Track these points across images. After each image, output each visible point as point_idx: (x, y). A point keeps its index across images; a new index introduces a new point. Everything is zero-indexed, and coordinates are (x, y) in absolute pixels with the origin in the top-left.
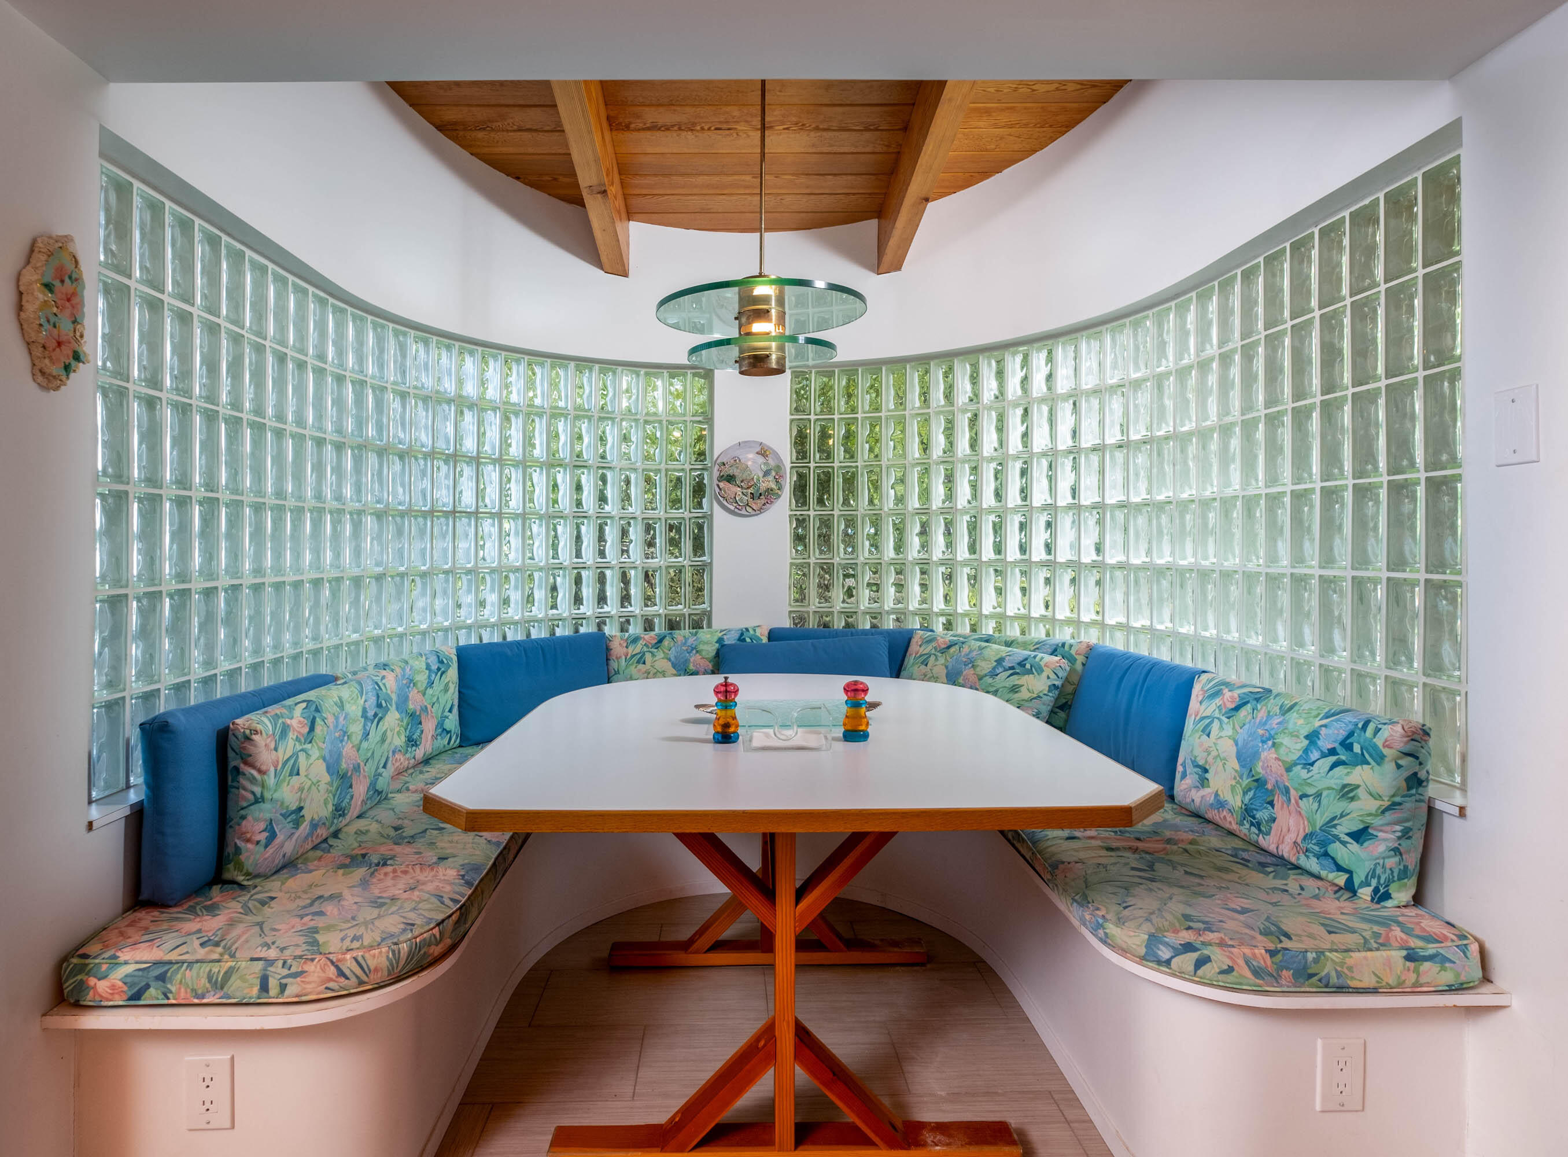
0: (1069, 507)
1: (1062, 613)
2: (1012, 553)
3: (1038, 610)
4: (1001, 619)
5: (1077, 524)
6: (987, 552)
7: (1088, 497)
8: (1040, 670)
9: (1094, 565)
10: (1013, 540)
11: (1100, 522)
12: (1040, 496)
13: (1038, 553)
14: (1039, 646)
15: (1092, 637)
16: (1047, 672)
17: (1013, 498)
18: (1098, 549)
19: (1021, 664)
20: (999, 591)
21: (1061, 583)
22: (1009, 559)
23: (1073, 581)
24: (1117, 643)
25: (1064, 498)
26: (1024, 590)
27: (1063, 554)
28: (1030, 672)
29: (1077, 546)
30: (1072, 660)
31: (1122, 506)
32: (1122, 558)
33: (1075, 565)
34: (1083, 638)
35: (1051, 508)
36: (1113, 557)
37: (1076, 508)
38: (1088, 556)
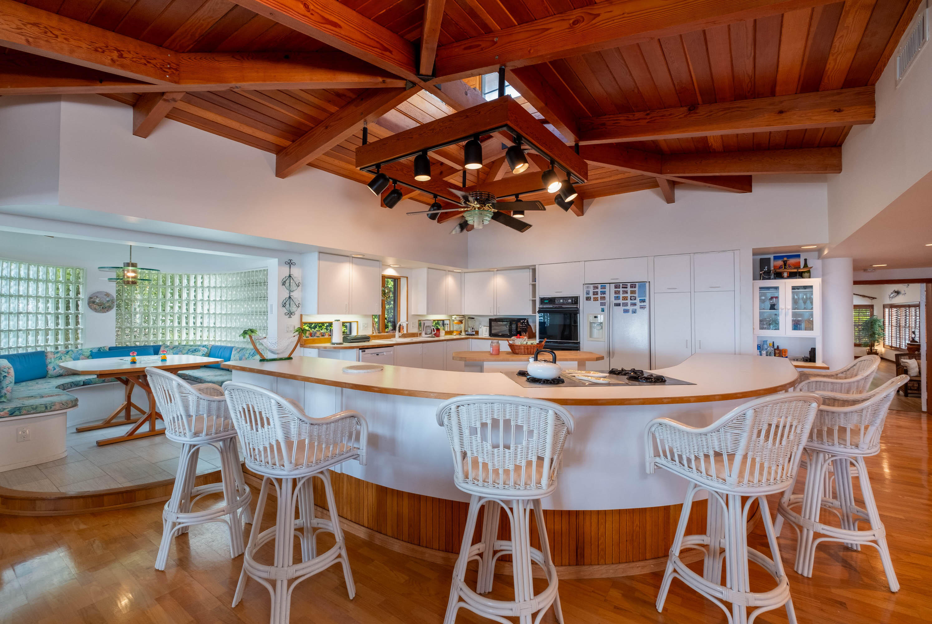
0: (207, 314)
1: (205, 338)
2: (191, 324)
3: (198, 338)
4: (187, 341)
5: (209, 317)
6: (184, 324)
7: (212, 311)
8: (200, 351)
9: (213, 327)
10: (191, 321)
11: (215, 318)
12: (199, 310)
13: (198, 324)
14: (199, 346)
15: (213, 343)
16: (201, 351)
17: (192, 311)
18: (214, 324)
19: (195, 350)
20: (187, 334)
21: (205, 332)
22: (190, 326)
23: (208, 331)
24: (218, 344)
25: (206, 312)
26: (194, 334)
27: (205, 325)
28: (197, 351)
29: (209, 323)
30: (208, 348)
31: (220, 314)
32: (220, 325)
33: (208, 327)
34: (211, 343)
35: (202, 314)
36: (218, 325)
37: (209, 314)
38: (212, 325)
